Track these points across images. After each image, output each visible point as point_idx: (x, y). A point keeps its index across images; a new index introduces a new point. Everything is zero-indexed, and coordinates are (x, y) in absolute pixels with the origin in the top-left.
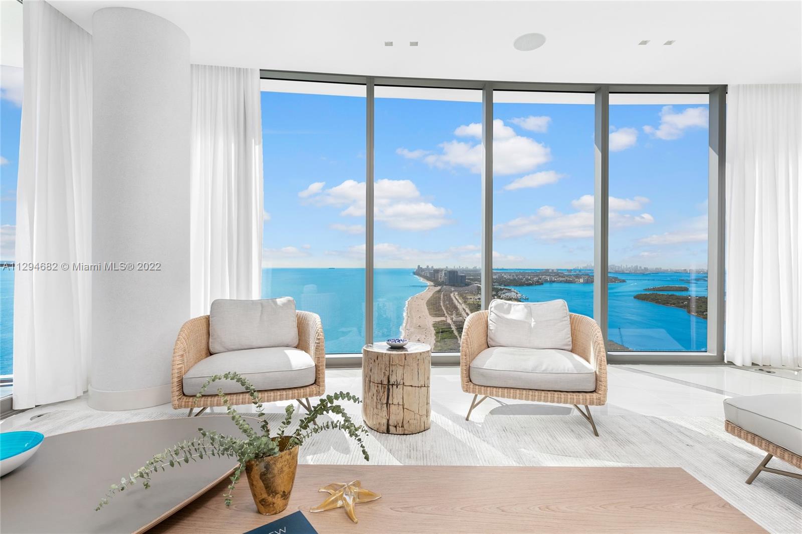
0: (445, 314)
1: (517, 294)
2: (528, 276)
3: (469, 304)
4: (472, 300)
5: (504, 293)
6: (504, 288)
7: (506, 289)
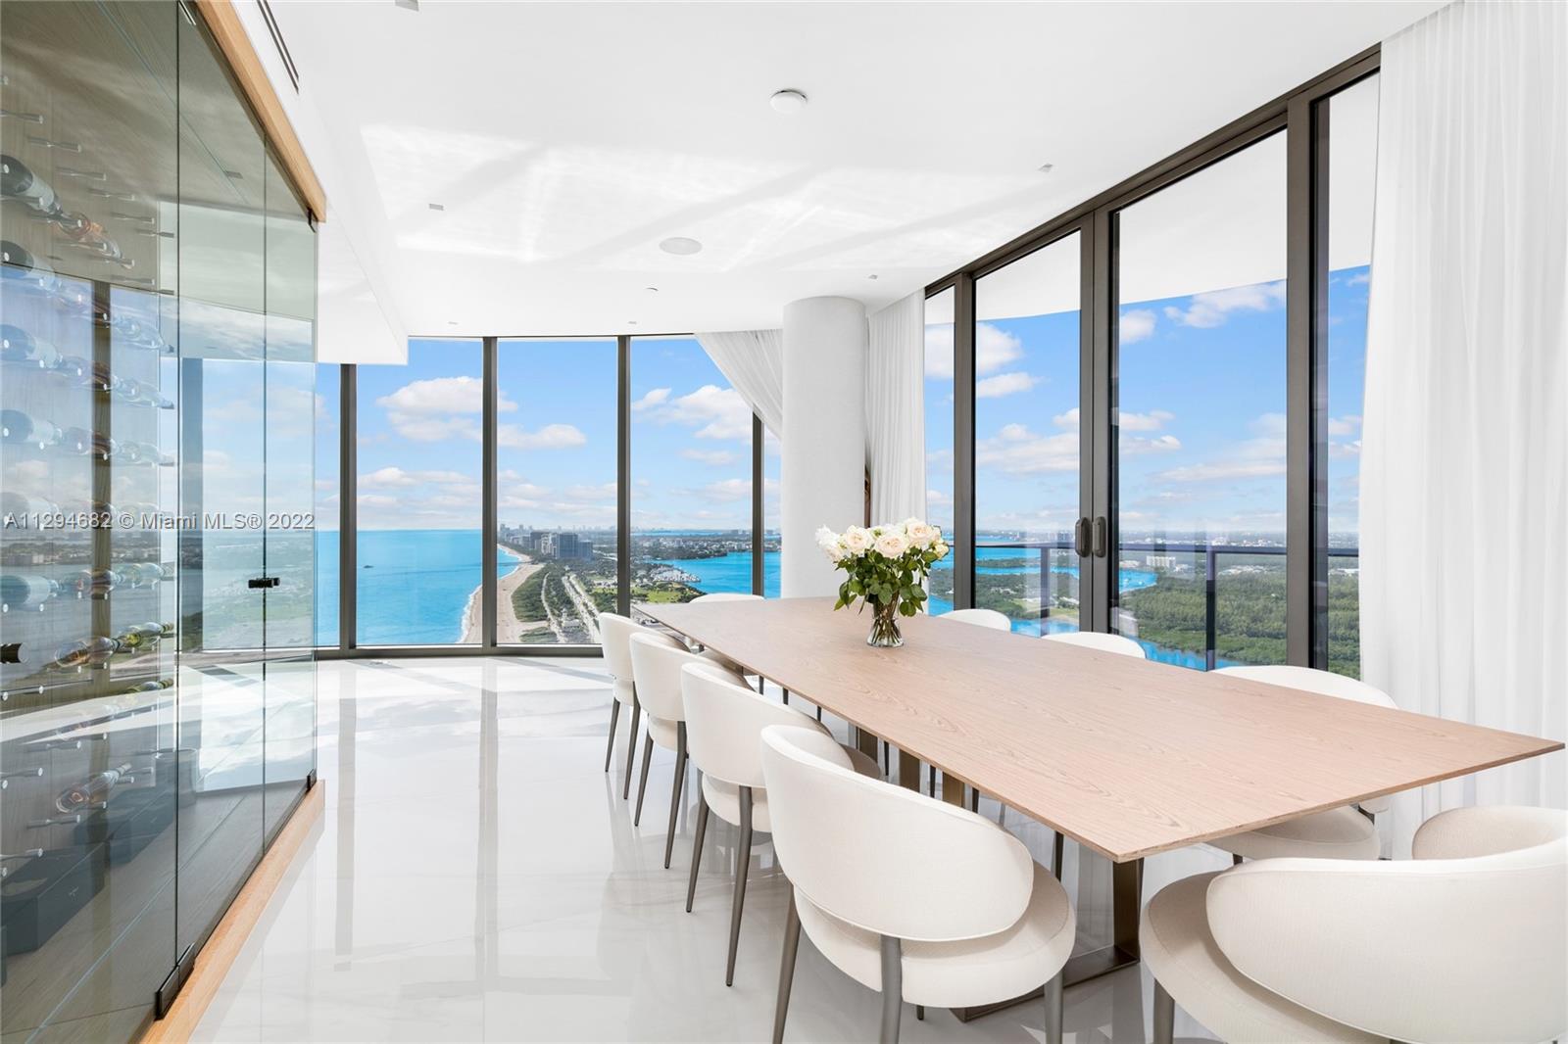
0: (546, 616)
1: (682, 573)
2: (704, 541)
3: (595, 595)
4: (602, 587)
5: (660, 573)
6: (661, 564)
7: (665, 566)
